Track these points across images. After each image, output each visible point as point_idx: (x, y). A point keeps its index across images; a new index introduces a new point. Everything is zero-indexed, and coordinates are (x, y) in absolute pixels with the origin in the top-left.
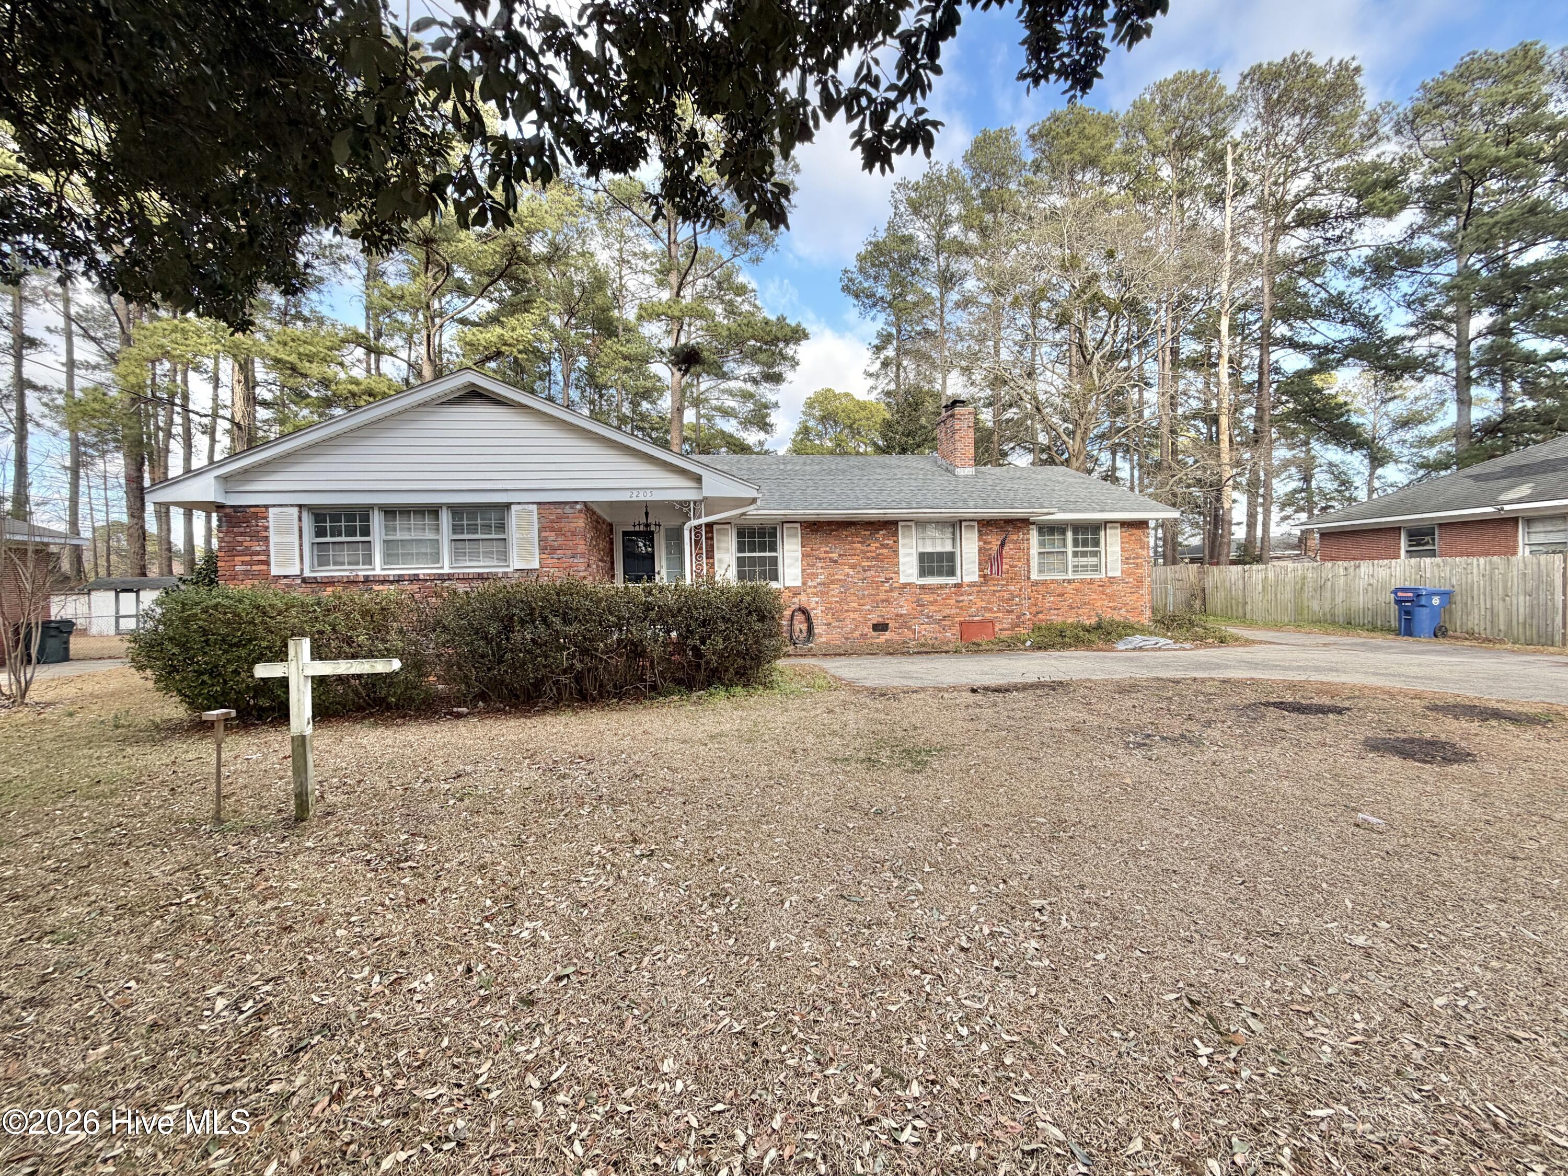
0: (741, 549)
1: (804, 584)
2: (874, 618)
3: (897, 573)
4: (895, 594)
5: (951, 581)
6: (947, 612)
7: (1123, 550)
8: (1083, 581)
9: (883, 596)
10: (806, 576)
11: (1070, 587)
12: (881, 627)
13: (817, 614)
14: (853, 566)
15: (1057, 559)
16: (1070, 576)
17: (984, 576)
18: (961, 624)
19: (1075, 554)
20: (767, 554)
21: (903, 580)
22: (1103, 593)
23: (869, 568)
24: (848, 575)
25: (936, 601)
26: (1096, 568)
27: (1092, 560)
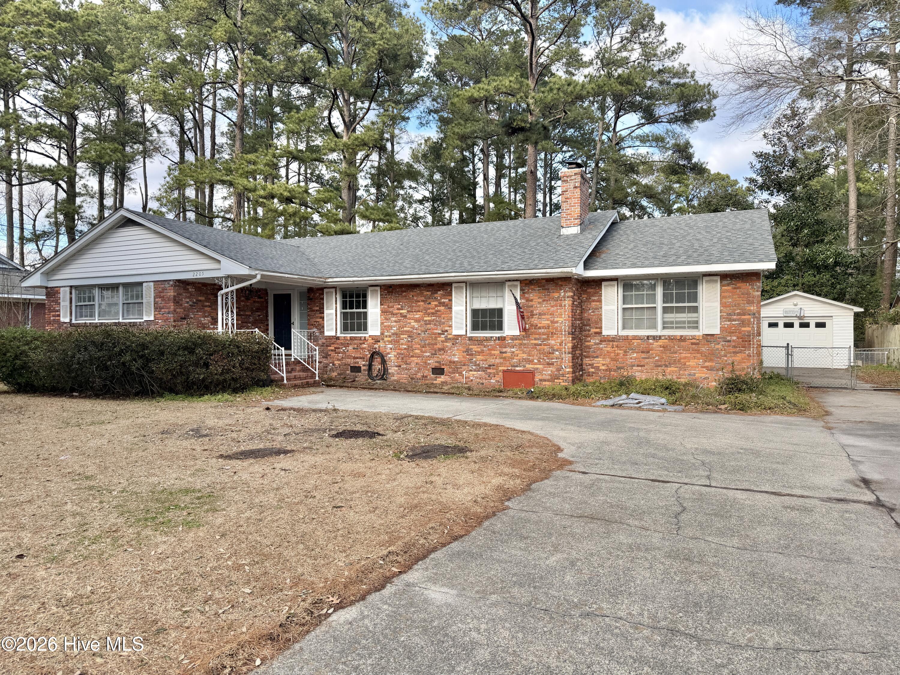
0: (344, 307)
1: (382, 334)
2: (432, 363)
3: (451, 326)
4: (449, 344)
5: (496, 334)
6: (492, 361)
7: (723, 305)
8: (671, 338)
9: (439, 346)
10: (384, 328)
11: (656, 344)
12: (438, 371)
13: (392, 357)
14: (417, 321)
15: (646, 315)
16: (659, 332)
17: (525, 330)
18: (504, 371)
19: (665, 310)
20: (361, 310)
21: (455, 332)
22: (698, 351)
23: (430, 322)
24: (413, 328)
25: (482, 351)
26: (695, 325)
27: (692, 316)
